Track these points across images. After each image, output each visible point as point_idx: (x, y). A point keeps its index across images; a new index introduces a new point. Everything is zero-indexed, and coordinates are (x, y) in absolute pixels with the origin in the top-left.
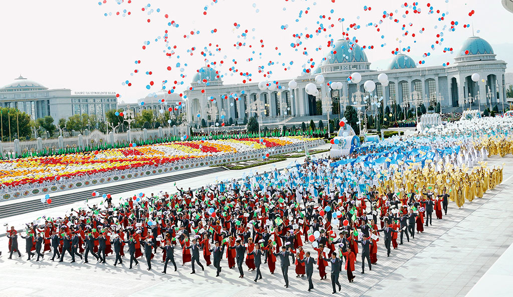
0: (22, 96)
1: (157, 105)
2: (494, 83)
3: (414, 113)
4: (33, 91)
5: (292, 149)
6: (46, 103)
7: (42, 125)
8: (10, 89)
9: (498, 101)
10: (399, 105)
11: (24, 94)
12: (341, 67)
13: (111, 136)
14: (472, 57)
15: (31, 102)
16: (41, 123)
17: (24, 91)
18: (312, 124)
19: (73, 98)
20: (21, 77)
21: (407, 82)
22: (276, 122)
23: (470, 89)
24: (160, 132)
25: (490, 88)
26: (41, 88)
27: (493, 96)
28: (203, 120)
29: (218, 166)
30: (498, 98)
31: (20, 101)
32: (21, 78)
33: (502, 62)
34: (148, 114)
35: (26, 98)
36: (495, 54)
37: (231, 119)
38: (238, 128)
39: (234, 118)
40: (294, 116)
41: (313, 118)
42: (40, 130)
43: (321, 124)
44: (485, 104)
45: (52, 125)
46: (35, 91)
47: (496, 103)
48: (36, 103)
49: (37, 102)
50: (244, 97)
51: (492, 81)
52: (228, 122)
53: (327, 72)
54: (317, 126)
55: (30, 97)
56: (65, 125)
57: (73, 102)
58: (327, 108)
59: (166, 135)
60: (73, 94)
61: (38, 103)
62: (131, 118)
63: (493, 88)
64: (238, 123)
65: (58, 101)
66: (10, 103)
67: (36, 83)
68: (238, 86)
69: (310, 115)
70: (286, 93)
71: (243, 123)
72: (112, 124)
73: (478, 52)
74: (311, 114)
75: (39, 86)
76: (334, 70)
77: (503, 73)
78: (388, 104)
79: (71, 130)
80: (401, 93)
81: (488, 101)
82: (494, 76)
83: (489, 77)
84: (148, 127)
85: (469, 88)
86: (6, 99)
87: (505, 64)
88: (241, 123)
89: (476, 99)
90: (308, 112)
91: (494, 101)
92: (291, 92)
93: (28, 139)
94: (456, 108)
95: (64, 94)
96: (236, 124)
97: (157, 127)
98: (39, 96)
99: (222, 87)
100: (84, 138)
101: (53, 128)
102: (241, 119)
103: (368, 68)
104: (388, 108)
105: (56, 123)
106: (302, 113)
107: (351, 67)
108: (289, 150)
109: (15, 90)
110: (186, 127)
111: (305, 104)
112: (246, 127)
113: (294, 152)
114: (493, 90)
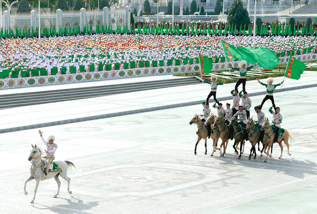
5: (309, 57)
22: (273, 12)
24: (83, 16)
29: (187, 75)
37: (193, 3)
38: (206, 19)
39: (198, 2)
52: (188, 9)
59: (91, 22)
64: (206, 11)
71: (213, 11)
84: (63, 7)
88: (210, 11)
96: (203, 13)
97: (78, 9)
102: (211, 4)
110: (124, 11)
112: (223, 18)
113: (313, 62)
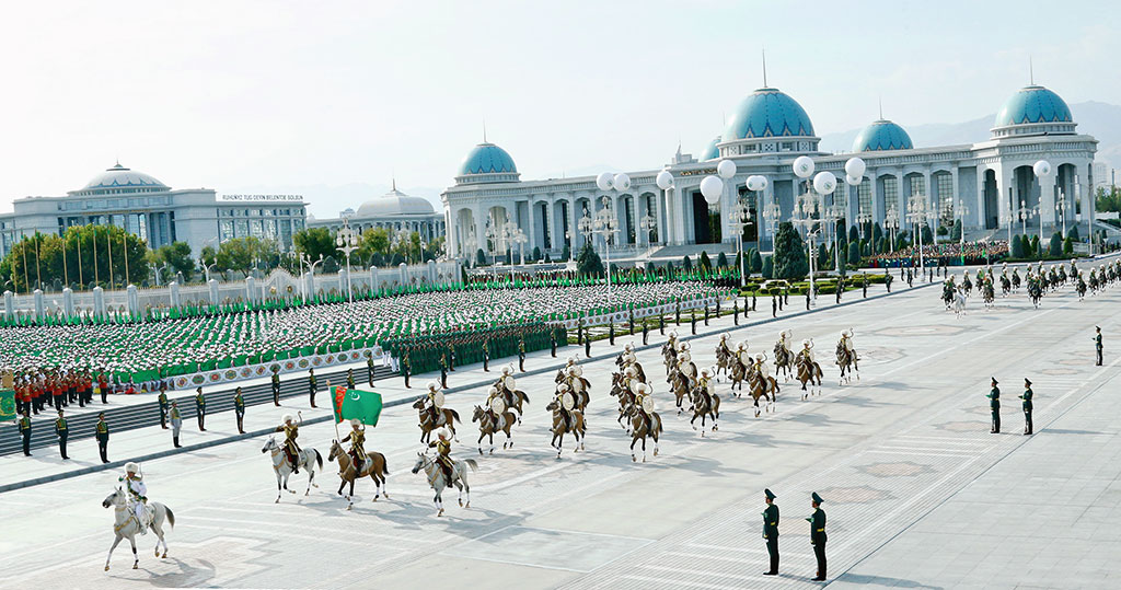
0: (122, 205)
1: (393, 222)
2: (1072, 180)
3: (908, 240)
4: (141, 193)
6: (168, 217)
7: (169, 260)
8: (99, 190)
9: (1078, 218)
10: (877, 224)
11: (126, 200)
12: (760, 145)
13: (308, 282)
14: (1028, 127)
15: (139, 215)
16: (168, 255)
17: (126, 194)
18: (705, 259)
19: (219, 207)
20: (118, 165)
21: (893, 177)
22: (629, 257)
23: (1023, 192)
24: (403, 273)
25: (1063, 192)
26: (157, 188)
27: (1069, 207)
28: (481, 251)
30: (1078, 212)
31: (118, 213)
32: (119, 168)
33: (1089, 139)
34: (377, 238)
35: (130, 208)
36: (1074, 121)
37: (537, 250)
38: (552, 268)
39: (542, 249)
40: (665, 244)
41: (705, 247)
42: (164, 270)
43: (723, 260)
44: (1051, 223)
45: (188, 259)
46: (146, 193)
47: (1073, 222)
48: (148, 217)
49: (151, 215)
50: (563, 205)
51: (1067, 178)
52: (531, 256)
53: (731, 156)
54: (715, 264)
55: (137, 205)
56: (215, 260)
57: (221, 216)
58: (731, 228)
59: (414, 280)
60: (219, 199)
61: (154, 217)
62: (350, 246)
63: (1068, 190)
64: (551, 258)
65: (191, 213)
66: (98, 217)
67: (148, 178)
68: (551, 183)
69: (697, 243)
70: (648, 198)
71: (560, 257)
72: (309, 257)
73: (1040, 118)
74: (698, 241)
75: (154, 184)
76: (745, 153)
77: (1089, 161)
78: (857, 221)
79: (225, 270)
80: (881, 199)
81: (1057, 217)
82: (1071, 167)
83: (1061, 168)
84: (378, 263)
85: (1019, 191)
86: (91, 210)
87: (1094, 143)
88: (556, 258)
89: (1034, 212)
90: (692, 237)
91: (1069, 218)
92: (658, 195)
93: (145, 285)
94: (993, 231)
95: (202, 200)
96: (548, 261)
97: (396, 264)
98: (155, 205)
99: (519, 185)
100: (258, 283)
101: (191, 264)
102: (557, 250)
103: (815, 149)
104: (854, 229)
105: (196, 256)
106: (680, 238)
107: (780, 145)
108: (668, 308)
109: (108, 193)
110: (453, 264)
111: (686, 221)
112: (572, 266)
114: (1069, 196)
